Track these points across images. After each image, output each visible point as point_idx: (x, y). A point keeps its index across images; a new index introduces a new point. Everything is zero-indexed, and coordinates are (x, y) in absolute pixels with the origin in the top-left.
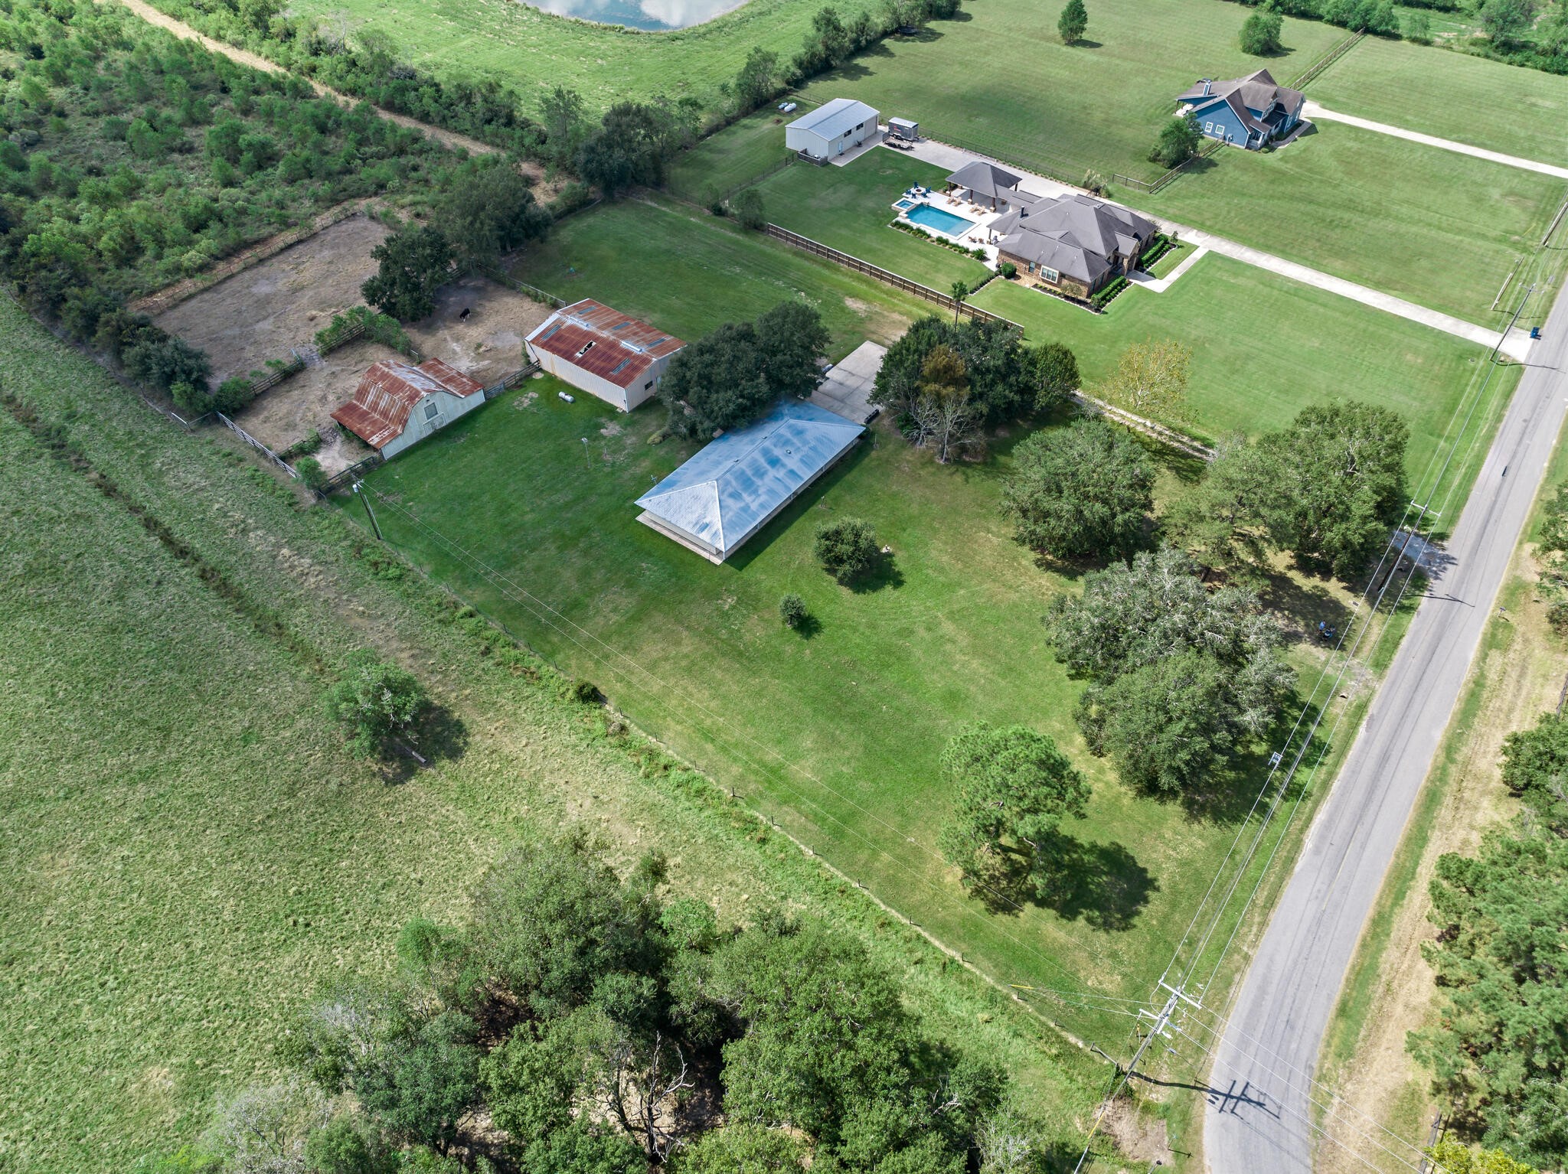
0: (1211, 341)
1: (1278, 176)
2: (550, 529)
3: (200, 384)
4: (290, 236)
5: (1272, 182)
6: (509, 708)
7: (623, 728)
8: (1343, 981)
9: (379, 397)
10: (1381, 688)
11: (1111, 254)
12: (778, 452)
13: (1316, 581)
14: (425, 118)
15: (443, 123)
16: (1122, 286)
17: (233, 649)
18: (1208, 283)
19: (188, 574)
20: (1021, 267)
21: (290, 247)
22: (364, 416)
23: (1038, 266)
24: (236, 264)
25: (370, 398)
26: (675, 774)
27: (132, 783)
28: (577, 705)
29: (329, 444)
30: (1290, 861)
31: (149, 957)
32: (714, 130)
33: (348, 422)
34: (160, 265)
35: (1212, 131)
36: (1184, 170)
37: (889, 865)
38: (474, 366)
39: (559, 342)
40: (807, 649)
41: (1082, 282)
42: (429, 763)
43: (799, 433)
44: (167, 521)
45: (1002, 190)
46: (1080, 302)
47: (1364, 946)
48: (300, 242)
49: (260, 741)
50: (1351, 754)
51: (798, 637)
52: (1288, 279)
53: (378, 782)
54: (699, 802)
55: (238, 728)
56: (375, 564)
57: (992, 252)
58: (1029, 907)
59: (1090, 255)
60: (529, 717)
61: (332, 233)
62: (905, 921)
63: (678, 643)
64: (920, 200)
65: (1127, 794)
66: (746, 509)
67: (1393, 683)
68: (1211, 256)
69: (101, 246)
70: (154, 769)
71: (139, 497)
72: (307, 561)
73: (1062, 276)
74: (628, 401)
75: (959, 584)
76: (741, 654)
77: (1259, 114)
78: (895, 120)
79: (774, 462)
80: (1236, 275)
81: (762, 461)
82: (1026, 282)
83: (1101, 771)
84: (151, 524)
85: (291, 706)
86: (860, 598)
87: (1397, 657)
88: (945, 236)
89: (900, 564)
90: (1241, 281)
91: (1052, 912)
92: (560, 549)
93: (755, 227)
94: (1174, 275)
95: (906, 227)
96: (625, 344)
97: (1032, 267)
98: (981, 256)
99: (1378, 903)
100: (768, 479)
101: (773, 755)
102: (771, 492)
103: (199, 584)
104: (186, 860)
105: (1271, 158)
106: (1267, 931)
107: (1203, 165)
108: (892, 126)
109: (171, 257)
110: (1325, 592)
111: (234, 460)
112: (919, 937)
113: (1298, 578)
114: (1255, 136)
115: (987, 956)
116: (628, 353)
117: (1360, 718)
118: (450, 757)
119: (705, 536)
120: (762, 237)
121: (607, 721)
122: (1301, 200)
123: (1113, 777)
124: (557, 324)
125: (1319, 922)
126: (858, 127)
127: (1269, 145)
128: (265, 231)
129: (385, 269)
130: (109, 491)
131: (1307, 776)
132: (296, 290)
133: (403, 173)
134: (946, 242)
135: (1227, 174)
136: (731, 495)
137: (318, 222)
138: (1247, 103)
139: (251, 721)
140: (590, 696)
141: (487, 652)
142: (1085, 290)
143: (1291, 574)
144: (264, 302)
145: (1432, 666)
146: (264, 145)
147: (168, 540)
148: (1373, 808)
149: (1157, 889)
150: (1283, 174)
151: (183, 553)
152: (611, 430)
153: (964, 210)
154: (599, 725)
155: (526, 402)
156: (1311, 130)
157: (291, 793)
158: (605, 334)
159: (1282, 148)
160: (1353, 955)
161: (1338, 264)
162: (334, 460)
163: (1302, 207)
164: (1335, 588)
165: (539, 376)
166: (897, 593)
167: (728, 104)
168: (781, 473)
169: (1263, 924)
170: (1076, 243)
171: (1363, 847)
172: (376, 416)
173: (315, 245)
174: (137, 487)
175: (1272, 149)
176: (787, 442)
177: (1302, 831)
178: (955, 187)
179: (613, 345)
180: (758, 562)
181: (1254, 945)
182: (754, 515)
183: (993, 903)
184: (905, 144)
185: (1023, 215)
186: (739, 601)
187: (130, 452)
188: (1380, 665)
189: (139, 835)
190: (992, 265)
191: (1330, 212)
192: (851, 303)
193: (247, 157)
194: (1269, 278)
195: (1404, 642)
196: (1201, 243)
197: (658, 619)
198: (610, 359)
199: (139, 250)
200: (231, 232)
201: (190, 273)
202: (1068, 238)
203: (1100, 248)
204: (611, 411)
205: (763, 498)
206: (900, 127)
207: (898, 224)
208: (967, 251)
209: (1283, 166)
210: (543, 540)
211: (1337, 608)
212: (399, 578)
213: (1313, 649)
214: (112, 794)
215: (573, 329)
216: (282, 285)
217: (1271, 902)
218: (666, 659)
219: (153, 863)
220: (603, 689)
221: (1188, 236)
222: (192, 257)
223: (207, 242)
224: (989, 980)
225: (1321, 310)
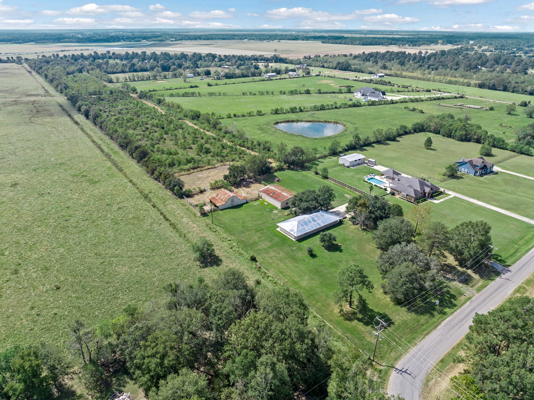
0: (449, 215)
1: (482, 182)
2: (254, 228)
3: (181, 189)
4: (210, 167)
5: (480, 183)
6: (234, 259)
7: (260, 267)
8: (444, 355)
9: (221, 196)
10: (477, 295)
11: (422, 191)
12: (316, 219)
13: (464, 269)
14: (248, 148)
15: (252, 150)
16: (425, 200)
17: (173, 238)
18: (452, 203)
19: (167, 224)
20: (396, 193)
21: (209, 169)
22: (216, 200)
23: (401, 192)
24: (196, 170)
25: (219, 196)
26: (270, 278)
27: (143, 257)
28: (250, 261)
29: (207, 206)
30: (437, 326)
31: (137, 288)
32: (321, 158)
33: (212, 201)
34: (178, 168)
35: (463, 170)
36: (453, 178)
37: (320, 306)
38: (246, 196)
39: (267, 192)
40: (312, 260)
41: (412, 197)
42: (211, 266)
43: (323, 216)
44: (165, 214)
45: (395, 176)
46: (412, 202)
47: (453, 348)
48: (211, 168)
49: (174, 255)
50: (463, 307)
51: (310, 258)
52: (478, 205)
53: (199, 267)
54: (275, 285)
55: (170, 252)
56: (211, 228)
57: (389, 190)
58: (356, 321)
59: (415, 191)
60: (238, 261)
61: (219, 167)
62: (321, 317)
63: (279, 254)
64: (372, 177)
65: (392, 304)
66: (304, 229)
67: (481, 294)
68: (455, 197)
69: (166, 162)
70: (149, 256)
71: (161, 208)
72: (195, 225)
73: (407, 195)
74: (281, 206)
75: (358, 255)
76: (294, 259)
77: (478, 166)
78: (370, 160)
79: (314, 220)
80: (461, 202)
81: (311, 220)
82: (397, 196)
83: (385, 298)
84: (162, 214)
85: (183, 250)
86: (330, 253)
87: (485, 289)
88: (377, 185)
89: (343, 248)
90: (462, 204)
91: (362, 323)
92: (255, 232)
93: (326, 177)
94: (442, 200)
95: (366, 182)
96: (283, 193)
97: (399, 192)
98: (386, 190)
99: (461, 341)
100: (311, 224)
101: (297, 279)
102: (312, 227)
103: (169, 225)
104: (151, 273)
105: (481, 179)
106: (424, 340)
107: (458, 178)
108: (369, 161)
109: (181, 167)
110: (467, 272)
111: (184, 205)
112: (323, 321)
113: (459, 268)
114: (476, 172)
115: (341, 328)
116: (283, 195)
117: (468, 300)
118: (217, 266)
119: (292, 233)
120: (326, 180)
121: (256, 265)
122: (488, 188)
123: (389, 300)
124: (268, 188)
125: (441, 341)
126: (359, 160)
127: (481, 175)
128: (204, 165)
129: (230, 173)
130: (154, 206)
131: (447, 310)
132: (208, 177)
133: (240, 158)
134: (377, 186)
135: (466, 180)
136: (301, 225)
137: (216, 165)
138: (474, 163)
139: (173, 252)
140: (253, 259)
141: (232, 248)
142: (413, 199)
143: (456, 267)
144: (199, 178)
145: (496, 293)
146: (209, 149)
147: (165, 217)
148: (466, 320)
149: (394, 325)
150: (484, 182)
151: (167, 220)
152: (275, 212)
153: (385, 180)
154: (254, 266)
155: (256, 204)
156: (497, 173)
157: (178, 266)
158: (279, 191)
159: (485, 177)
160: (449, 350)
161: (495, 203)
162: (207, 208)
163: (487, 190)
164: (470, 272)
165: (261, 199)
166: (340, 253)
167: (326, 153)
168: (315, 223)
169: (424, 338)
170: (412, 188)
171: (460, 327)
172: (219, 200)
173: (215, 169)
174: (161, 207)
175: (482, 176)
176: (319, 217)
177: (442, 321)
178: (383, 175)
179: (280, 193)
180: (304, 242)
181: (419, 342)
182: (306, 231)
183: (346, 318)
184: (371, 165)
185: (399, 180)
186: (297, 248)
187: (161, 200)
188: (479, 290)
189: (142, 267)
190: (388, 192)
191: (496, 192)
192: (346, 195)
193: (204, 150)
194: (472, 204)
195: (488, 286)
196: (452, 194)
197: (275, 248)
198: (279, 196)
199: (174, 165)
200: (196, 164)
201: (184, 170)
202: (410, 186)
203: (418, 189)
204: (276, 208)
205: (309, 227)
206: (371, 161)
207: (365, 181)
208: (382, 188)
209: (485, 180)
210: (251, 230)
211: (469, 276)
212: (215, 232)
213: (458, 283)
214: (138, 259)
215: (271, 189)
216: (205, 176)
217: (427, 334)
218: (275, 256)
219: (143, 272)
220: (257, 259)
221: (450, 193)
222: (187, 167)
223: (190, 165)
224: (340, 334)
225: (486, 212)
